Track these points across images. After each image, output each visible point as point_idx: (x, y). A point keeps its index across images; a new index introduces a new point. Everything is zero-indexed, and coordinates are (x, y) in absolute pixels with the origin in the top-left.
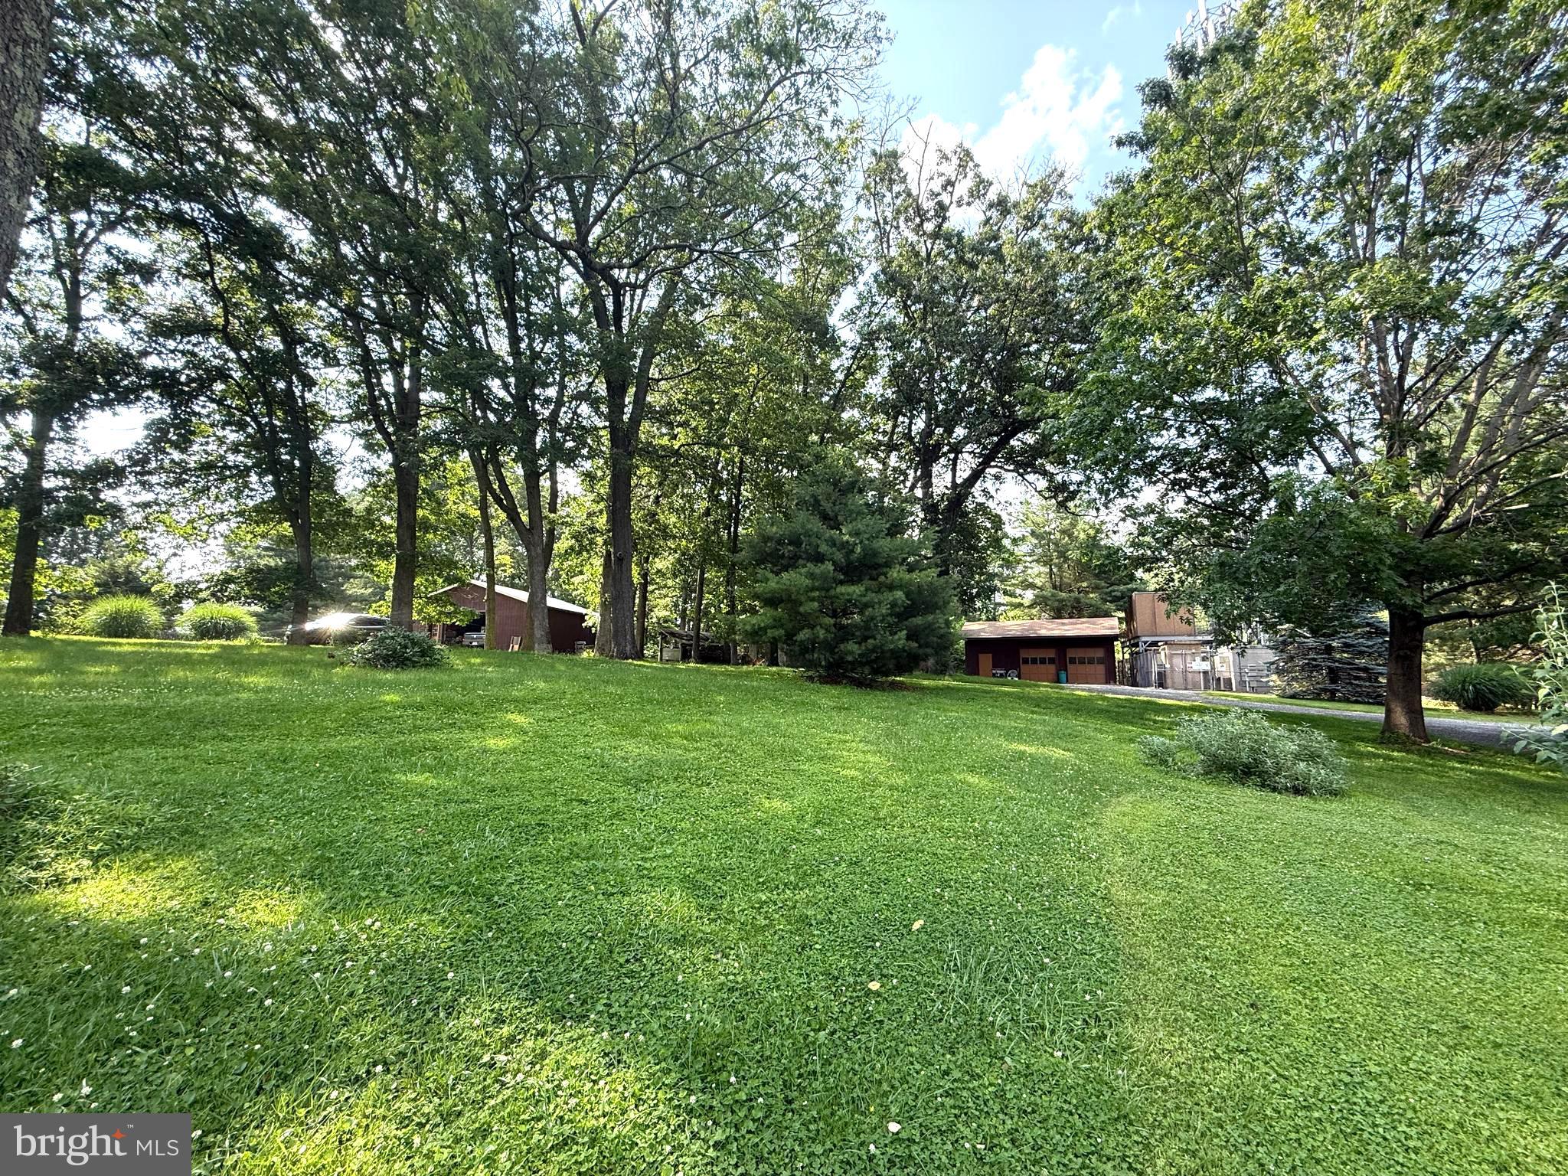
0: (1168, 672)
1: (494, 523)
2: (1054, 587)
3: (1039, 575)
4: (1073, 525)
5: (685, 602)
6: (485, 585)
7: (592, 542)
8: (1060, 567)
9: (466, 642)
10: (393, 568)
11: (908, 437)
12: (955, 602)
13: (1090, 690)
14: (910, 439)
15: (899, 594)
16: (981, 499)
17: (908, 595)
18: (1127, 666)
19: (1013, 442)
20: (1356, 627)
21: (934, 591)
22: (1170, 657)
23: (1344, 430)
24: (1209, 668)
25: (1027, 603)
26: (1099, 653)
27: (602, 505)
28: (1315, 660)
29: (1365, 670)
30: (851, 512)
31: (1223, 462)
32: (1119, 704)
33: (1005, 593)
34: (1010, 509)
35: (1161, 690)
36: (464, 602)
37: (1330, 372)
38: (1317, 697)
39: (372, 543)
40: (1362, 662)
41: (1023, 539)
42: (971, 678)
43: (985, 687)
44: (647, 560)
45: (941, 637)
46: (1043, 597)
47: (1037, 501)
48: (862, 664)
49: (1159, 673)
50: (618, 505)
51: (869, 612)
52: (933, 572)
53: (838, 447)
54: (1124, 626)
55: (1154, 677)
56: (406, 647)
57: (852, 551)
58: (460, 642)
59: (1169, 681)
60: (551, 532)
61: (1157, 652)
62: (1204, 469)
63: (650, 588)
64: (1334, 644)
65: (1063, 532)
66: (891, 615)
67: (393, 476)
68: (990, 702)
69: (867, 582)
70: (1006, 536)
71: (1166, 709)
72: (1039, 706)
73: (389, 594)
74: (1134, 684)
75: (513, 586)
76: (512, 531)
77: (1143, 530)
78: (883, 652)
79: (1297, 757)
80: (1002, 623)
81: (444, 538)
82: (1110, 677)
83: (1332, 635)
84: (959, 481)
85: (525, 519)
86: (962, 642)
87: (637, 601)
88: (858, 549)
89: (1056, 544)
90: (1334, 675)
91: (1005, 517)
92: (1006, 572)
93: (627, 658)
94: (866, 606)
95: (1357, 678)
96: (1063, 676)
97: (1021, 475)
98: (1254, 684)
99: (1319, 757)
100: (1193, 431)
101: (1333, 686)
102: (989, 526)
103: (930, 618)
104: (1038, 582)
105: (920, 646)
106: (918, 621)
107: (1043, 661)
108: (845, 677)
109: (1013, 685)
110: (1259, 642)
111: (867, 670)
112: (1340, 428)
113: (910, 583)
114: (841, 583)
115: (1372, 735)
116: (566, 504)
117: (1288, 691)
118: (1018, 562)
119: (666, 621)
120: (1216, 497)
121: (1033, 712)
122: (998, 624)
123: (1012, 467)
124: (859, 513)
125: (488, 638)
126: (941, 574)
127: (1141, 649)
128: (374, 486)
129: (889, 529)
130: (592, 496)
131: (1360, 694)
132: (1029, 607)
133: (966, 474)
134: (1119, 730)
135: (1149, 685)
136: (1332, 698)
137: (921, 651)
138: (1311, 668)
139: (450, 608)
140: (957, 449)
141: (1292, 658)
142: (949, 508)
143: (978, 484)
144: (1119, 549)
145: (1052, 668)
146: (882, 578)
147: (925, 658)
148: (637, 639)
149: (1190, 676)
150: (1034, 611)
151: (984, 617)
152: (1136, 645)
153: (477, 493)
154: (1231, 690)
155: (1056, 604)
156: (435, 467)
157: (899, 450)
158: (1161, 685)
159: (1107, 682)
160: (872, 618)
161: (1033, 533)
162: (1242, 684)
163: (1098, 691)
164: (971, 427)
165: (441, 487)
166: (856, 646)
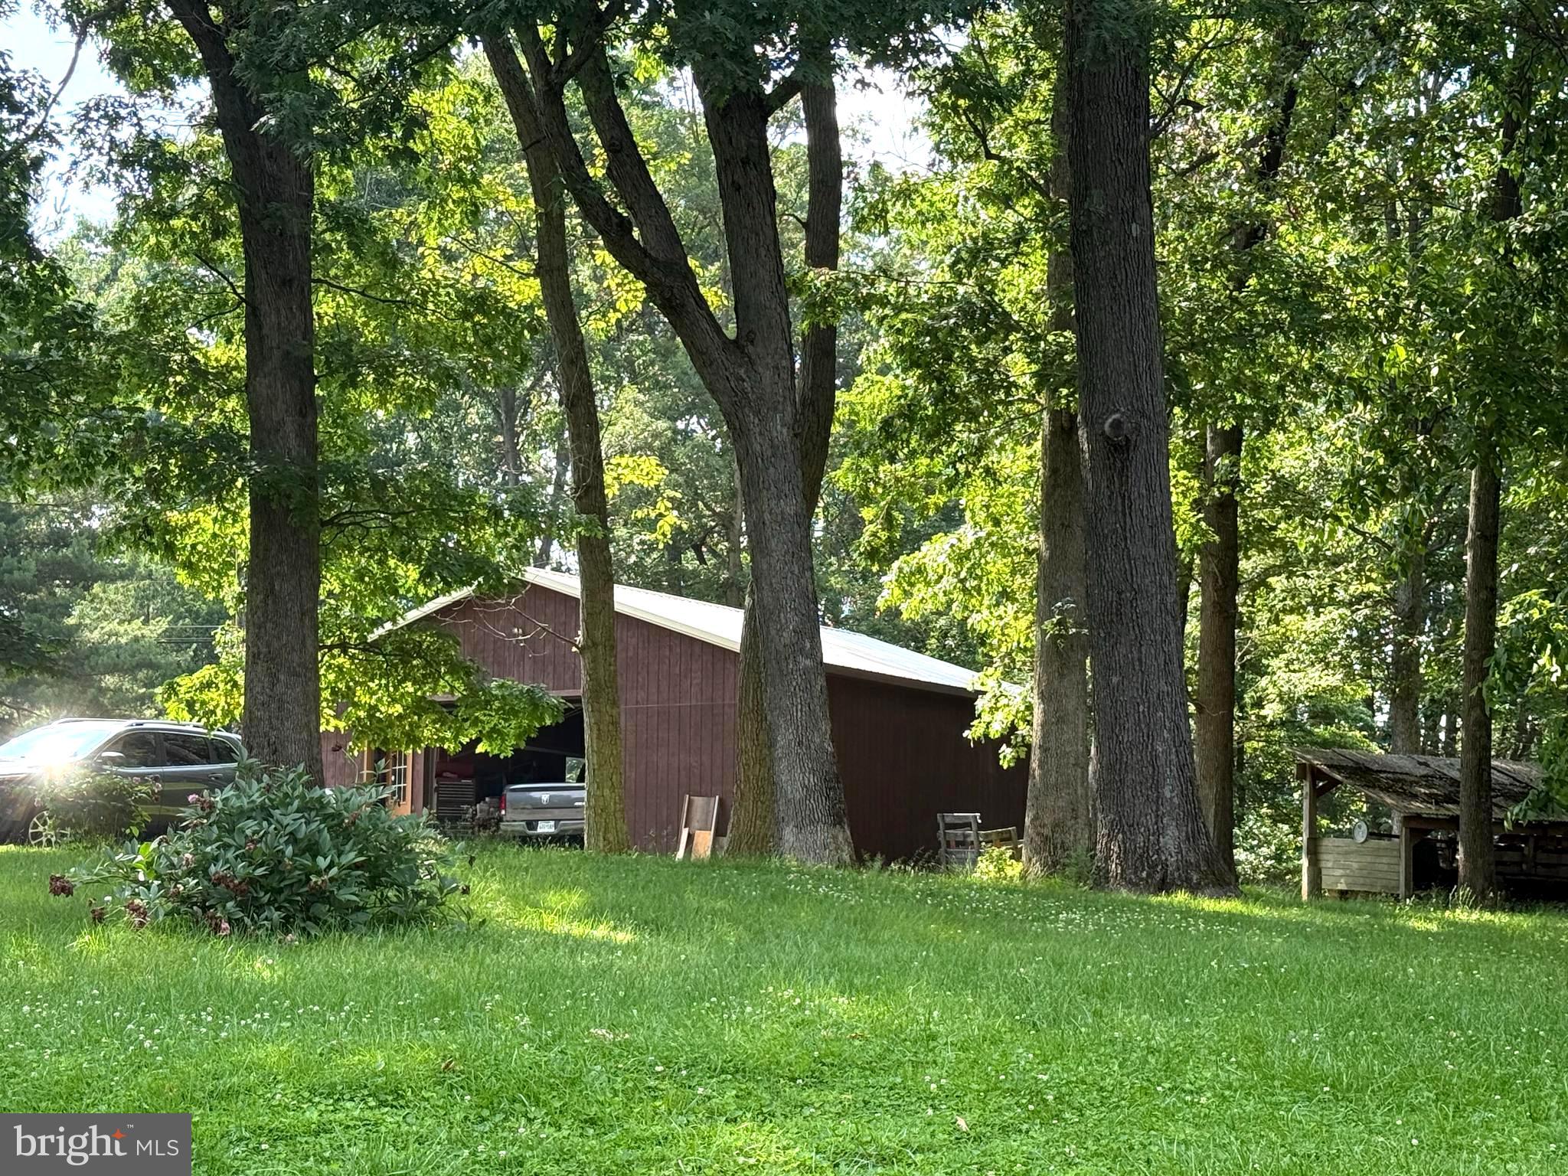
1: (594, 327)
5: (1411, 624)
6: (571, 585)
7: (991, 381)
9: (513, 820)
10: (240, 533)
27: (1025, 208)
36: (502, 660)
39: (167, 439)
44: (1231, 442)
50: (1097, 204)
56: (313, 849)
58: (491, 824)
60: (823, 343)
63: (1249, 565)
67: (220, 167)
73: (232, 640)
75: (677, 584)
76: (665, 354)
81: (412, 401)
85: (716, 298)
87: (1193, 627)
93: (1165, 886)
116: (875, 217)
119: (1324, 714)
125: (598, 808)
128: (158, 213)
130: (980, 173)
139: (448, 688)
148: (1208, 793)
153: (525, 207)
156: (376, 119)
165: (393, 195)
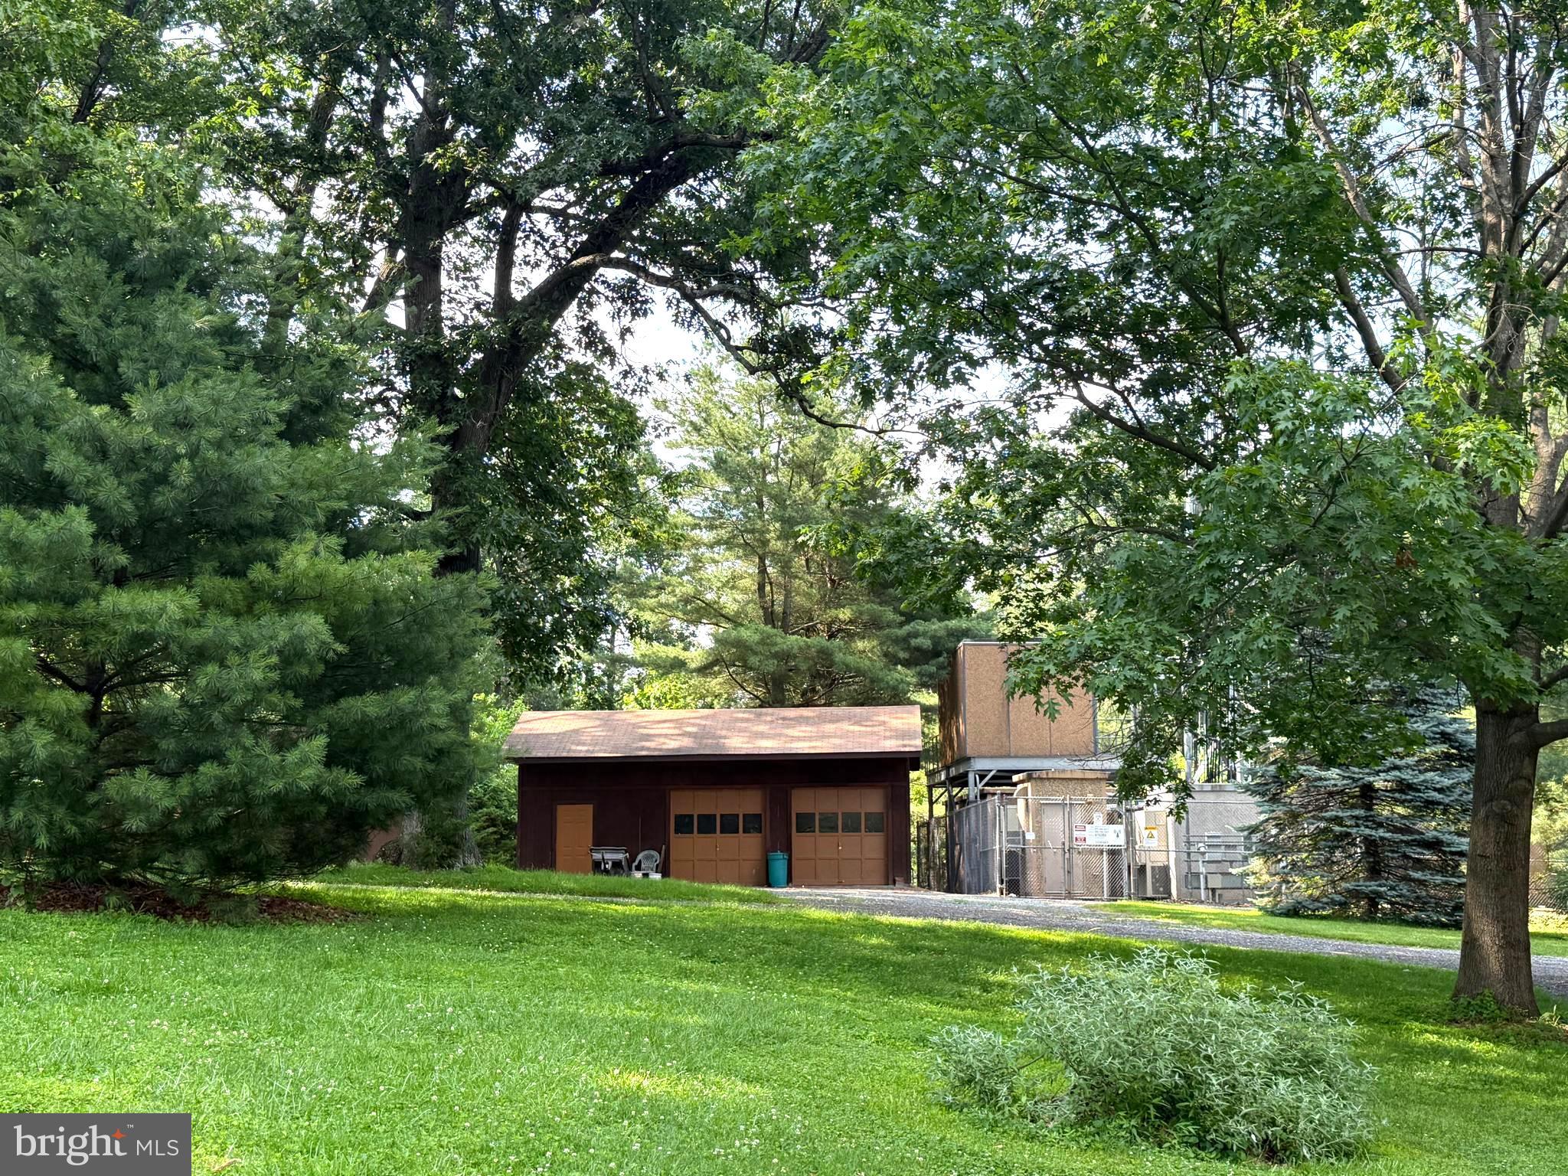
0: (1031, 852)
2: (770, 617)
3: (731, 583)
4: (825, 449)
8: (785, 567)
11: (370, 136)
12: (487, 654)
13: (843, 905)
14: (373, 140)
15: (312, 625)
16: (580, 356)
17: (338, 629)
18: (939, 836)
19: (677, 200)
20: (1419, 740)
21: (422, 618)
22: (1037, 812)
23: (1411, 268)
24: (1121, 841)
25: (695, 657)
26: (870, 801)
28: (1337, 820)
29: (1435, 845)
30: (166, 351)
31: (1160, 318)
32: (907, 940)
33: (634, 630)
34: (658, 388)
35: (1012, 900)
37: (1389, 127)
38: (1341, 912)
40: (1430, 827)
41: (693, 478)
42: (528, 876)
43: (560, 902)
45: (440, 754)
46: (739, 644)
47: (731, 373)
48: (177, 844)
49: (1011, 855)
51: (208, 674)
52: (421, 563)
53: (146, 139)
54: (935, 729)
55: (997, 861)
57: (162, 479)
59: (1032, 876)
61: (1008, 799)
62: (1121, 331)
64: (1379, 784)
65: (799, 467)
66: (283, 686)
68: (569, 949)
69: (209, 581)
70: (650, 467)
71: (1013, 952)
72: (699, 954)
74: (953, 885)
77: (979, 477)
78: (249, 803)
79: (1275, 1068)
80: (629, 712)
82: (895, 871)
83: (1372, 760)
84: (518, 293)
86: (511, 771)
88: (183, 475)
89: (778, 499)
90: (1375, 861)
91: (645, 409)
92: (645, 571)
94: (201, 655)
95: (1421, 865)
96: (779, 867)
97: (689, 297)
98: (1216, 882)
99: (1318, 1062)
100: (1103, 225)
101: (1373, 886)
102: (599, 431)
103: (405, 697)
104: (730, 602)
105: (371, 784)
106: (368, 705)
107: (729, 825)
108: (114, 880)
109: (645, 894)
110: (1232, 776)
111: (192, 862)
112: (1404, 264)
113: (346, 591)
114: (121, 579)
115: (1432, 1003)
117: (1285, 901)
118: (676, 543)
120: (1143, 407)
121: (684, 974)
122: (617, 715)
123: (667, 272)
124: (192, 358)
126: (447, 566)
127: (971, 791)
129: (289, 419)
131: (1423, 904)
132: (704, 670)
133: (539, 277)
134: (895, 1015)
135: (984, 887)
136: (1371, 916)
137: (371, 799)
138: (1333, 840)
140: (515, 200)
141: (1294, 817)
142: (487, 371)
143: (572, 309)
144: (922, 526)
145: (749, 844)
146: (259, 572)
147: (390, 816)
149: (1077, 859)
150: (715, 683)
151: (578, 694)
152: (961, 781)
154: (1167, 896)
155: (771, 666)
157: (337, 173)
158: (1015, 886)
159: (889, 881)
160: (218, 697)
161: (720, 464)
162: (1191, 879)
163: (860, 906)
164: (551, 134)
166: (160, 785)
